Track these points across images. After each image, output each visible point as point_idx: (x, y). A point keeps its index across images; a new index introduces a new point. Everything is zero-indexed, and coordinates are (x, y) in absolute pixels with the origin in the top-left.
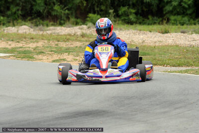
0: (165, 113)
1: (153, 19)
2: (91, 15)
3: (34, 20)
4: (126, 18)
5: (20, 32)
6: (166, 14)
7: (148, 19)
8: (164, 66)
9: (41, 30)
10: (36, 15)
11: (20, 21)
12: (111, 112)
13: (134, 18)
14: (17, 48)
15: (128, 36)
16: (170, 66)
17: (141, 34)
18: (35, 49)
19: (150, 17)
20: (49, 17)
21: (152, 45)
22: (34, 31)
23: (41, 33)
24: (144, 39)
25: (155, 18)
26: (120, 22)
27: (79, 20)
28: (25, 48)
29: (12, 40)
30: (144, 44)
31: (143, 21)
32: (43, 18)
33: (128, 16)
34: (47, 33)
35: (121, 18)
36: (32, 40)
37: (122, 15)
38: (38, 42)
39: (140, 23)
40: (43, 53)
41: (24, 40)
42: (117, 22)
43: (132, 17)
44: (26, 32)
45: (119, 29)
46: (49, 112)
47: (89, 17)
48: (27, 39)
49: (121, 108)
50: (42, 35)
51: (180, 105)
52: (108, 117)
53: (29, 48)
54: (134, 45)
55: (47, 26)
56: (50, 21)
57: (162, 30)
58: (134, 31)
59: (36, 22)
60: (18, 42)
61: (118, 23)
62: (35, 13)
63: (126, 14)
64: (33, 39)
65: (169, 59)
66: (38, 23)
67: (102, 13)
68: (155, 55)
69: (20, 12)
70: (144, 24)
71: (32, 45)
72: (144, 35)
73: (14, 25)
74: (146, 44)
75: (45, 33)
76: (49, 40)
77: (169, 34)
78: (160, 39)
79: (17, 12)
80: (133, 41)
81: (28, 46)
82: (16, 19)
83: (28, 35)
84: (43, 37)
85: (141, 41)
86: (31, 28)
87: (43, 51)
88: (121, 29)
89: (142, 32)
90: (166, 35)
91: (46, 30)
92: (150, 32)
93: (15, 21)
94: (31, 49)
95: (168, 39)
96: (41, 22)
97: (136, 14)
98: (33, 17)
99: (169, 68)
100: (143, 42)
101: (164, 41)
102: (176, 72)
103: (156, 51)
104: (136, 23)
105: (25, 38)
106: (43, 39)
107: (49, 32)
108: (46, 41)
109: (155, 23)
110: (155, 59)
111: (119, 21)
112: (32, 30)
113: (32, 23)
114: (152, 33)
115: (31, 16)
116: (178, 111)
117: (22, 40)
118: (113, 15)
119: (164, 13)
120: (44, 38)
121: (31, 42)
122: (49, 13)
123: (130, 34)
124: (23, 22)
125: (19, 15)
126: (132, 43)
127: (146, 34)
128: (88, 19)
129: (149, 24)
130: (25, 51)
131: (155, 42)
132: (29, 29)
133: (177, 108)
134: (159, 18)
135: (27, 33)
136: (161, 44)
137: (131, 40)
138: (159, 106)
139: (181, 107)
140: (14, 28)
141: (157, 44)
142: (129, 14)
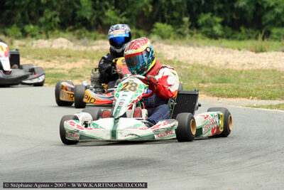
0: (235, 163)
1: (246, 32)
2: (158, 25)
3: (78, 31)
4: (209, 30)
5: (55, 46)
6: (266, 24)
7: (240, 31)
8: (249, 98)
9: (84, 44)
10: (80, 24)
11: (57, 31)
12: (159, 162)
13: (220, 30)
14: (46, 69)
15: (206, 56)
16: (258, 99)
17: (225, 53)
18: (70, 72)
19: (242, 29)
20: (99, 26)
21: (239, 68)
22: (74, 45)
23: (83, 48)
24: (228, 61)
25: (250, 30)
26: (200, 35)
27: (141, 32)
28: (57, 69)
29: (41, 59)
30: (227, 67)
31: (233, 34)
32: (90, 29)
33: (211, 26)
34: (92, 49)
35: (201, 29)
36: (69, 59)
37: (203, 25)
38: (76, 62)
39: (228, 38)
40: (81, 76)
41: (58, 58)
42: (195, 35)
43: (217, 29)
44: (62, 48)
45: (195, 45)
46: (73, 159)
47: (156, 28)
48: (62, 57)
49: (174, 156)
50: (85, 52)
51: (258, 153)
52: (154, 168)
53: (63, 69)
54: (212, 68)
55: (95, 39)
56: (100, 33)
57: (256, 47)
58: (216, 49)
59: (80, 34)
60: (49, 61)
61: (196, 37)
62: (79, 21)
63: (209, 24)
64: (70, 56)
65: (258, 89)
66: (83, 35)
67: (174, 21)
68: (238, 83)
69: (58, 19)
70: (235, 38)
71: (68, 66)
72: (229, 55)
73: (48, 38)
74: (230, 67)
75: (89, 49)
76: (93, 59)
77: (265, 53)
78: (252, 61)
79: (53, 19)
80: (211, 62)
81: (62, 67)
82: (52, 29)
83: (65, 51)
84: (85, 55)
85: (223, 63)
86: (71, 41)
87: (81, 74)
88: (198, 46)
89: (227, 50)
90: (261, 54)
91: (92, 45)
92: (240, 50)
93: (49, 32)
94: (65, 71)
95: (262, 60)
96: (88, 33)
97: (223, 24)
98: (76, 26)
99: (255, 102)
100: (226, 65)
101: (256, 62)
102: (262, 106)
103: (242, 77)
104: (222, 37)
105: (59, 56)
106: (84, 58)
107: (95, 48)
108: (88, 61)
109: (249, 38)
110: (237, 89)
111: (197, 33)
112: (71, 44)
113: (74, 35)
114: (241, 52)
115: (73, 24)
116: (253, 161)
117: (54, 59)
118: (188, 25)
119: (263, 23)
120: (87, 56)
121: (67, 61)
122: (99, 22)
123: (209, 52)
124: (62, 33)
125: (56, 23)
126: (211, 66)
127: (233, 53)
128: (154, 30)
129: (240, 39)
130: (56, 74)
131: (244, 65)
132: (68, 43)
133: (254, 158)
134: (255, 30)
135: (65, 48)
136: (251, 68)
137: (209, 61)
138: (228, 154)
139: (259, 156)
140: (46, 41)
141: (246, 68)
142: (213, 23)
